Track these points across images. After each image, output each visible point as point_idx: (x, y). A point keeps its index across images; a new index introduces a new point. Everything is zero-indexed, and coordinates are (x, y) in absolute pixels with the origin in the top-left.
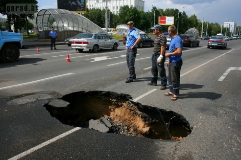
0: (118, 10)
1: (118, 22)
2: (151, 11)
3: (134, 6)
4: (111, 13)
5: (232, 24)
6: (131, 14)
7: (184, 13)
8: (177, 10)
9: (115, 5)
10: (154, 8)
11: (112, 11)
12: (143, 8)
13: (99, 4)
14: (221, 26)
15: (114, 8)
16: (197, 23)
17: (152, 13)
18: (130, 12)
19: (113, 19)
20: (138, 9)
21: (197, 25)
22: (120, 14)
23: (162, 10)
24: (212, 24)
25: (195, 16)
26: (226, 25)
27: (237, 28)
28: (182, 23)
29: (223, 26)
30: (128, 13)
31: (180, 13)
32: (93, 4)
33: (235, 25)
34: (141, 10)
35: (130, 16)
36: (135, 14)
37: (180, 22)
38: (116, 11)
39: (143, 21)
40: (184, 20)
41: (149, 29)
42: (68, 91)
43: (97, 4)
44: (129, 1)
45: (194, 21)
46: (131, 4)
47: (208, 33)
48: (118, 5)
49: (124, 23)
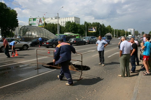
0: (65, 24)
1: (65, 31)
2: (84, 24)
3: (74, 21)
4: (60, 26)
5: (132, 30)
6: (72, 26)
7: (103, 25)
8: (99, 23)
9: (62, 21)
10: (86, 23)
11: (61, 25)
12: (79, 22)
13: (53, 20)
14: (126, 31)
15: (62, 22)
16: (111, 30)
17: (84, 26)
18: (71, 25)
19: (62, 29)
20: (76, 23)
21: (111, 31)
22: (65, 26)
23: (91, 23)
24: (120, 30)
25: (110, 26)
26: (129, 31)
27: (135, 32)
28: (102, 30)
29: (127, 31)
30: (70, 26)
31: (101, 25)
32: (49, 20)
33: (134, 30)
34: (78, 23)
35: (72, 27)
36: (74, 26)
37: (101, 30)
38: (63, 25)
39: (79, 30)
40: (103, 29)
41: (83, 35)
42: (48, 62)
43: (51, 20)
44: (71, 18)
45: (109, 29)
46: (72, 20)
47: (118, 36)
48: (64, 21)
49: (68, 31)
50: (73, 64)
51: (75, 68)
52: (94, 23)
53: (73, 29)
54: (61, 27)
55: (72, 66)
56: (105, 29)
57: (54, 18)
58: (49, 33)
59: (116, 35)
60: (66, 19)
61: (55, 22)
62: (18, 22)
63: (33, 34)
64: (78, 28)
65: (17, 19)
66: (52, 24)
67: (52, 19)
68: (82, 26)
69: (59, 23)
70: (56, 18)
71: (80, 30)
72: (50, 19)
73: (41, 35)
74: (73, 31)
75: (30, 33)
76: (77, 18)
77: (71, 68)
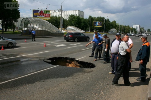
0: (68, 17)
1: (68, 24)
2: (88, 19)
3: (77, 15)
4: (63, 19)
5: (138, 26)
6: (76, 20)
7: (108, 20)
8: (104, 18)
9: (66, 14)
10: (90, 17)
11: (64, 18)
12: (83, 16)
13: (56, 13)
14: (131, 27)
15: (65, 15)
16: (116, 25)
17: (88, 20)
19: (65, 23)
20: (80, 17)
21: (116, 27)
22: (69, 20)
23: (95, 18)
24: (126, 26)
25: (115, 22)
26: (134, 27)
27: (141, 29)
28: (107, 25)
30: (74, 19)
31: (106, 20)
32: (52, 13)
33: (140, 27)
34: (82, 17)
35: (75, 21)
36: (78, 20)
37: (105, 25)
38: (67, 18)
39: (83, 24)
41: (87, 29)
42: (50, 57)
43: (54, 13)
44: (75, 12)
45: (114, 24)
46: (76, 13)
47: (123, 32)
48: (68, 14)
49: (72, 25)
50: (77, 60)
51: (78, 65)
52: (98, 18)
53: (77, 23)
54: (64, 21)
55: (76, 62)
56: (110, 24)
57: (57, 11)
58: (51, 26)
59: (121, 31)
60: (70, 12)
61: (58, 15)
62: (19, 13)
63: (35, 26)
64: (82, 22)
65: (18, 10)
66: (55, 17)
67: (55, 11)
68: (86, 20)
69: (62, 16)
70: (59, 11)
71: (84, 24)
72: (53, 11)
73: (43, 28)
74: (76, 25)
75: (32, 25)
76: (81, 11)
77: (74, 64)
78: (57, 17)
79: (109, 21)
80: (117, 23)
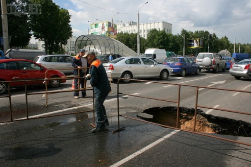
0: (146, 34)
1: (146, 45)
3: (161, 30)
6: (159, 37)
7: (214, 35)
8: (207, 32)
9: (142, 29)
10: (184, 32)
12: (170, 31)
13: (125, 28)
15: (141, 31)
17: (181, 36)
18: (158, 35)
22: (148, 37)
23: (192, 33)
24: (245, 45)
25: (226, 38)
30: (157, 37)
31: (211, 36)
32: (119, 28)
34: (169, 33)
35: (159, 39)
36: (164, 38)
37: (211, 44)
38: (143, 35)
39: (171, 44)
40: (215, 42)
41: (179, 52)
43: (123, 28)
44: (156, 24)
45: (225, 42)
46: (159, 27)
48: (145, 28)
49: (154, 46)
52: (197, 32)
53: (162, 43)
56: (217, 42)
57: (127, 25)
58: (124, 48)
60: (149, 25)
61: (130, 31)
64: (170, 41)
66: (125, 34)
67: (124, 25)
68: (177, 36)
70: (130, 25)
71: (173, 44)
72: (122, 25)
74: (161, 46)
76: (166, 23)
78: (128, 35)
79: (216, 37)
80: (229, 40)
